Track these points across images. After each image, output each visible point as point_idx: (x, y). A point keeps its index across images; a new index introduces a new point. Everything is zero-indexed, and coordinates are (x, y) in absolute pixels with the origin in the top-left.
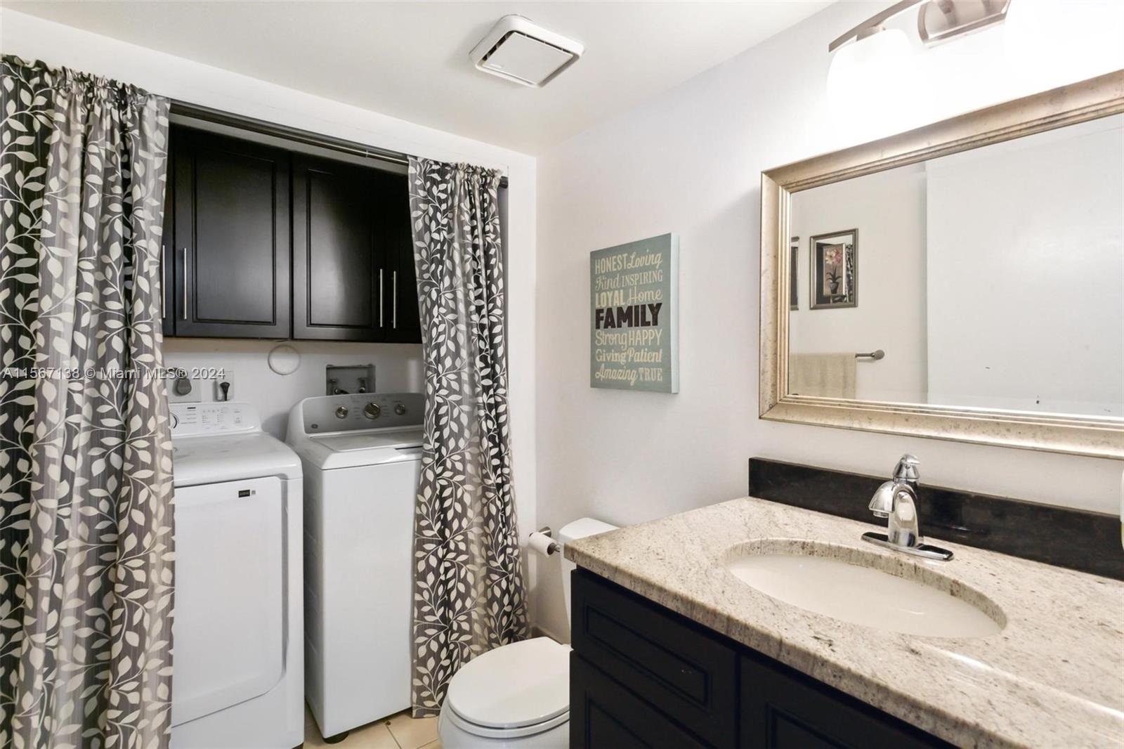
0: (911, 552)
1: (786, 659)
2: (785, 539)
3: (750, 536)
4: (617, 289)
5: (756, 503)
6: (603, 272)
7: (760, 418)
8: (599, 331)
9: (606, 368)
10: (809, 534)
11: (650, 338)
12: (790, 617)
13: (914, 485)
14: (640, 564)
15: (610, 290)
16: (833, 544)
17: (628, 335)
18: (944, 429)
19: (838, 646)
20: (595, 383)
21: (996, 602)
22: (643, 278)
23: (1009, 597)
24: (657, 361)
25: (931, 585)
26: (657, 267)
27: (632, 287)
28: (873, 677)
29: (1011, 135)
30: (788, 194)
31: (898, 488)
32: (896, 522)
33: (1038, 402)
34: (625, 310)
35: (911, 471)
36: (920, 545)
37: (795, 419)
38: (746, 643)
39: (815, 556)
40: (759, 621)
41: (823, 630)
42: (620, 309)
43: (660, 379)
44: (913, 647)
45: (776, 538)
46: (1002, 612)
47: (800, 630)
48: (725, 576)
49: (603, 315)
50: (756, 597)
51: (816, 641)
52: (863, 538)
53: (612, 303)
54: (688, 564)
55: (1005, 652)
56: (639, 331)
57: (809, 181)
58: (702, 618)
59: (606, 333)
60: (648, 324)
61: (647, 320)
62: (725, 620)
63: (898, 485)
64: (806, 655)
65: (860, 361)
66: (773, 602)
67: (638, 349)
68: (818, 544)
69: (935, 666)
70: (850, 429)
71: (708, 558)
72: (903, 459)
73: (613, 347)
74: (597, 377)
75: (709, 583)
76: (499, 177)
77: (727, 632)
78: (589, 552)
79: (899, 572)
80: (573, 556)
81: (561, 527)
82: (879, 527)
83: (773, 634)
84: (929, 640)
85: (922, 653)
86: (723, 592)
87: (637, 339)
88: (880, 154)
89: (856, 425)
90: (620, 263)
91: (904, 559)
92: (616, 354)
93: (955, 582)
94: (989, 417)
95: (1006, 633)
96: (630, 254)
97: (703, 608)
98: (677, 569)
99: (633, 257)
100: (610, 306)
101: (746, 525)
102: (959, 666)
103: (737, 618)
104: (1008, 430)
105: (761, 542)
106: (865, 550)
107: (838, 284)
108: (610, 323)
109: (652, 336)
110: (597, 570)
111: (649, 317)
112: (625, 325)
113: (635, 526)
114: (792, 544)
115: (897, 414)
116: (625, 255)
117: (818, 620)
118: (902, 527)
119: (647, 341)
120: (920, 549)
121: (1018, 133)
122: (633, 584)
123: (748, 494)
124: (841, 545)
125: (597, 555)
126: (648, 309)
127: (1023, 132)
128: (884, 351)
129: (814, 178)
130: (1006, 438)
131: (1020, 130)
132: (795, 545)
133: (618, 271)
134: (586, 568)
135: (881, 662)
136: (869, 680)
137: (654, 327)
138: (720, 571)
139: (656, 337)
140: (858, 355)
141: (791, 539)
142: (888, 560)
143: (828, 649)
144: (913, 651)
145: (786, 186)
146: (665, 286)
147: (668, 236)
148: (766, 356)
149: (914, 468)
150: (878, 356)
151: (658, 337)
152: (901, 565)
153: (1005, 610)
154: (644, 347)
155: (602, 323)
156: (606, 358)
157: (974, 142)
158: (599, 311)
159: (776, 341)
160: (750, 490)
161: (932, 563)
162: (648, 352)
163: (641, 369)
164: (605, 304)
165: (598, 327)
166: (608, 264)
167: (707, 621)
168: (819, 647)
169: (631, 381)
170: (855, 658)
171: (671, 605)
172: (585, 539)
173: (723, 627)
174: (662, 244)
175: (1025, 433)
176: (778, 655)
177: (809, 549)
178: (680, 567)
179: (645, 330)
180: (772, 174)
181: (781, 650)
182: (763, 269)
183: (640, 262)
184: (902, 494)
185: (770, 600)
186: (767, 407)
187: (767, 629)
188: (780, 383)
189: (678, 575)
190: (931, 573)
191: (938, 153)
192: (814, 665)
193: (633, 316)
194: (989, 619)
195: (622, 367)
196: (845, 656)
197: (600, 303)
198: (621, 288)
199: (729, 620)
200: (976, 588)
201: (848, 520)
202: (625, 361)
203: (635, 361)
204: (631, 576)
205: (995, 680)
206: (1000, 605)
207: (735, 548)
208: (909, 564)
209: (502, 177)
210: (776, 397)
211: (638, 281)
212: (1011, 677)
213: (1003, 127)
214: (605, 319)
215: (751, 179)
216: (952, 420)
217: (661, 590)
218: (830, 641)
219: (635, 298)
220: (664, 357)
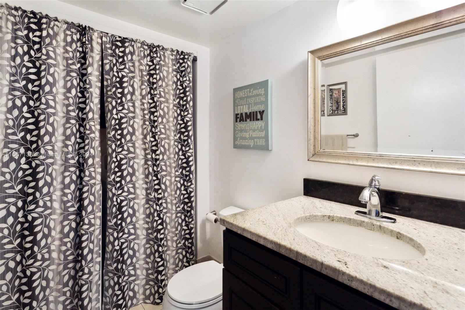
0: (378, 219)
1: (324, 272)
2: (321, 214)
3: (305, 213)
4: (244, 105)
5: (307, 198)
6: (239, 97)
7: (308, 160)
8: (237, 123)
9: (240, 140)
10: (331, 212)
11: (259, 126)
12: (326, 251)
13: (378, 189)
14: (255, 227)
15: (242, 105)
16: (342, 216)
17: (250, 125)
18: (390, 163)
19: (350, 265)
20: (236, 146)
21: (419, 242)
22: (256, 100)
23: (424, 239)
24: (263, 136)
25: (388, 234)
26: (262, 95)
27: (252, 104)
28: (368, 280)
29: (418, 33)
30: (320, 61)
31: (371, 190)
32: (370, 206)
33: (432, 151)
34: (248, 114)
35: (377, 182)
36: (381, 216)
37: (324, 160)
38: (306, 264)
39: (334, 221)
40: (312, 253)
41: (341, 257)
42: (246, 113)
43: (264, 144)
44: (385, 265)
45: (317, 214)
46: (422, 246)
47: (331, 257)
48: (294, 232)
49: (239, 116)
50: (309, 241)
51: (339, 262)
52: (355, 213)
53: (243, 111)
54: (277, 227)
55: (428, 266)
56: (254, 123)
57: (329, 55)
58: (284, 252)
59: (240, 124)
60: (258, 120)
61: (258, 118)
62: (295, 253)
63: (371, 189)
64: (335, 270)
65: (349, 138)
66: (317, 244)
67: (254, 131)
68: (335, 216)
69: (396, 274)
70: (349, 164)
71: (286, 223)
72: (373, 177)
73: (243, 130)
74: (236, 144)
75: (287, 235)
76: (193, 56)
77: (296, 258)
78: (232, 221)
79: (373, 228)
80: (224, 223)
81: (220, 211)
82: (362, 208)
83: (318, 259)
84: (391, 261)
85: (389, 267)
86: (294, 239)
87: (254, 126)
88: (360, 43)
89: (351, 163)
90: (246, 93)
91: (375, 222)
92: (245, 133)
93: (399, 233)
94: (410, 158)
95: (426, 256)
96: (250, 89)
97: (285, 247)
98: (272, 229)
99: (251, 90)
100: (242, 112)
101: (303, 208)
102: (408, 274)
103: (301, 252)
104: (419, 164)
105: (310, 215)
106: (357, 219)
107: (339, 105)
108: (242, 120)
109: (260, 125)
110: (235, 230)
111: (259, 117)
112: (248, 120)
113: (253, 209)
114: (324, 216)
115: (369, 157)
116: (248, 90)
117: (339, 252)
118: (373, 207)
119: (258, 127)
120: (381, 218)
121: (421, 32)
122: (252, 236)
123: (303, 194)
124: (346, 217)
125: (235, 223)
126: (258, 113)
127: (424, 31)
128: (359, 134)
129: (331, 54)
130: (418, 167)
131: (422, 30)
132: (325, 217)
133: (245, 97)
134: (230, 229)
135: (371, 273)
136: (366, 282)
137: (262, 121)
138: (292, 229)
139: (262, 125)
140: (348, 135)
141: (323, 214)
142: (367, 223)
143: (345, 267)
144: (385, 267)
145: (319, 58)
146: (266, 103)
147: (267, 81)
148: (311, 132)
149: (378, 181)
150: (356, 136)
151: (263, 125)
152: (373, 225)
153: (423, 246)
154: (256, 130)
155: (238, 120)
156: (240, 135)
157: (402, 36)
158: (237, 115)
159: (315, 126)
160: (304, 193)
161: (387, 224)
162: (258, 132)
163: (256, 140)
164: (240, 111)
165: (236, 121)
166: (241, 94)
167: (287, 254)
168: (341, 266)
169: (251, 145)
170: (358, 271)
171: (269, 246)
172: (230, 215)
173: (294, 256)
174: (264, 84)
175: (427, 165)
176: (321, 270)
177: (331, 219)
178: (274, 228)
179: (257, 122)
180: (312, 52)
181: (322, 267)
182: (309, 94)
183: (255, 92)
184: (373, 193)
185: (316, 243)
186: (311, 155)
187: (315, 257)
188: (317, 144)
189: (273, 231)
190: (387, 229)
191: (386, 41)
192: (338, 274)
193: (252, 116)
194: (415, 249)
195: (247, 139)
196: (353, 270)
197: (237, 111)
198: (247, 104)
199: (297, 253)
200: (409, 235)
201: (347, 205)
202: (248, 136)
203: (253, 136)
204: (251, 232)
205: (425, 280)
206: (421, 243)
207: (299, 219)
208: (377, 225)
209: (194, 56)
210: (315, 151)
211: (254, 101)
212: (433, 279)
213: (414, 29)
214: (240, 118)
215: (303, 55)
216: (394, 160)
217: (265, 239)
218: (345, 262)
219: (253, 108)
220: (265, 134)
